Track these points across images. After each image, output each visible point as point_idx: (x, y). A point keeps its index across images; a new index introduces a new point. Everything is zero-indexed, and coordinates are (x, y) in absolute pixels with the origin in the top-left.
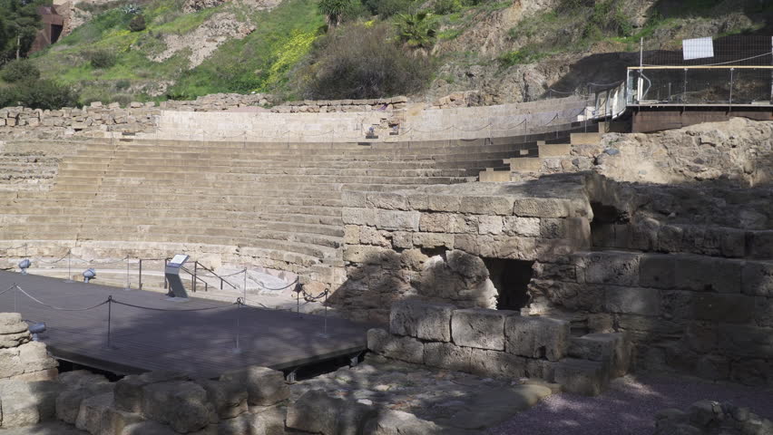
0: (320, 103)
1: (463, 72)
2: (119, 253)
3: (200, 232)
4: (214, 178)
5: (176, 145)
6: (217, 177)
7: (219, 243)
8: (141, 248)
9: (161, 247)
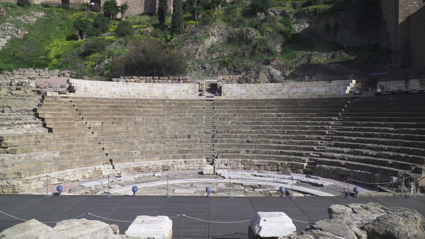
0: (141, 78)
1: (200, 66)
2: (131, 169)
3: (174, 152)
4: (142, 120)
5: (95, 100)
6: (143, 119)
7: (195, 158)
8: (145, 165)
9: (158, 164)
